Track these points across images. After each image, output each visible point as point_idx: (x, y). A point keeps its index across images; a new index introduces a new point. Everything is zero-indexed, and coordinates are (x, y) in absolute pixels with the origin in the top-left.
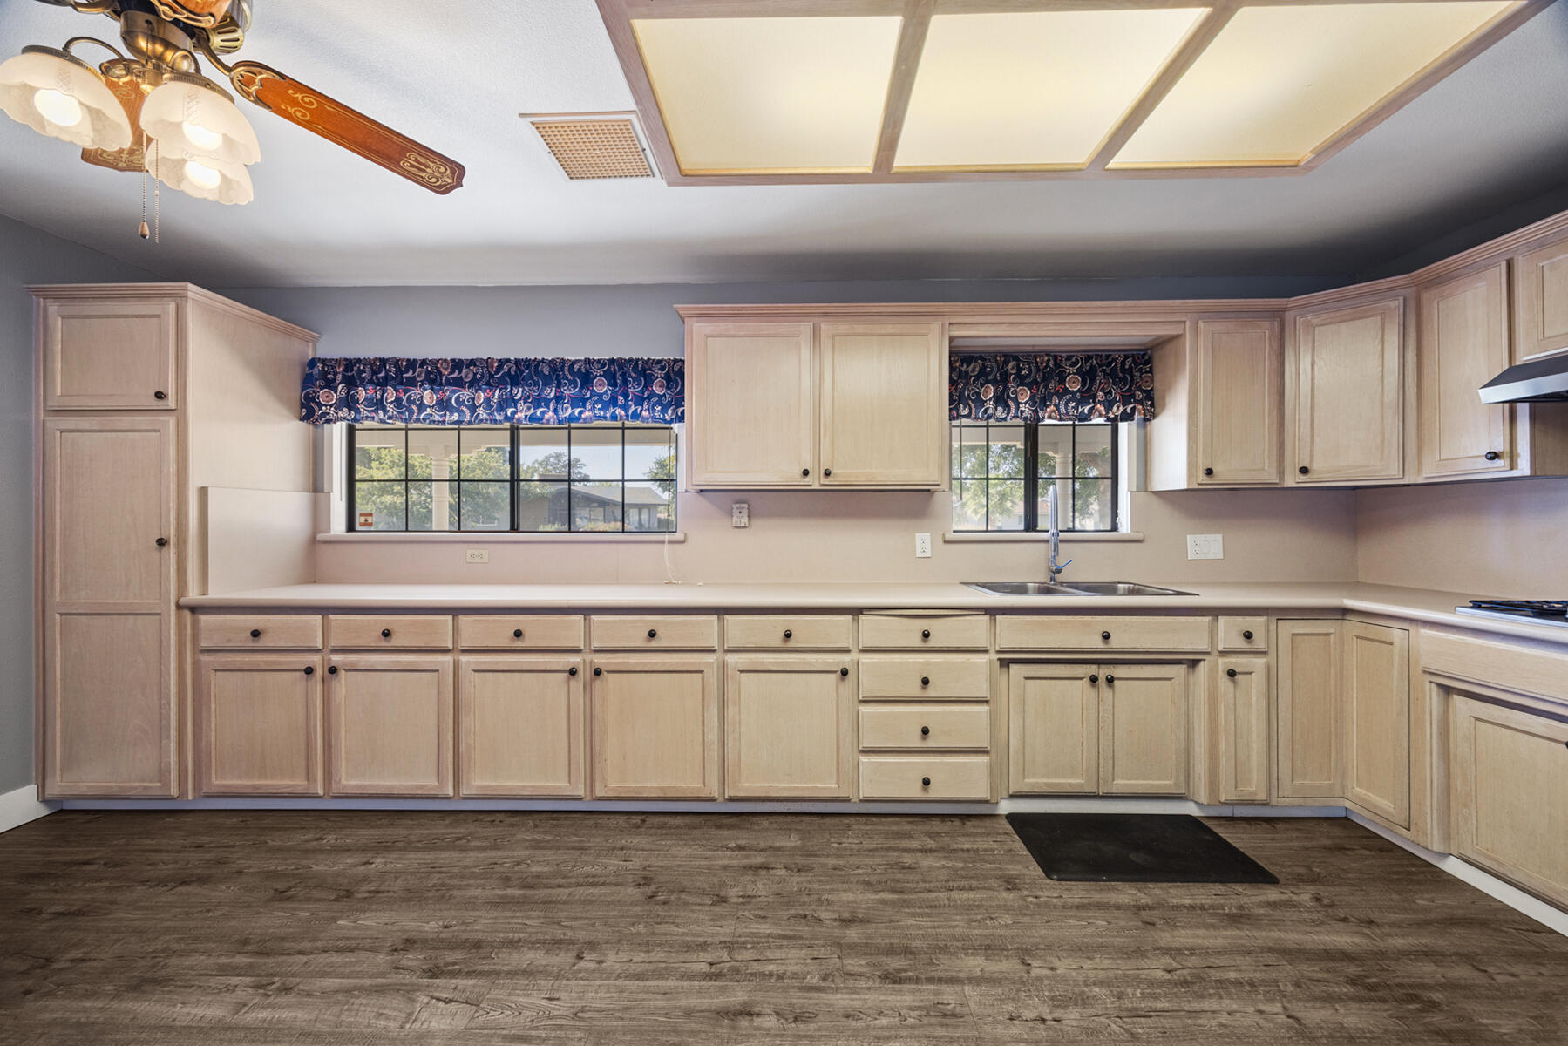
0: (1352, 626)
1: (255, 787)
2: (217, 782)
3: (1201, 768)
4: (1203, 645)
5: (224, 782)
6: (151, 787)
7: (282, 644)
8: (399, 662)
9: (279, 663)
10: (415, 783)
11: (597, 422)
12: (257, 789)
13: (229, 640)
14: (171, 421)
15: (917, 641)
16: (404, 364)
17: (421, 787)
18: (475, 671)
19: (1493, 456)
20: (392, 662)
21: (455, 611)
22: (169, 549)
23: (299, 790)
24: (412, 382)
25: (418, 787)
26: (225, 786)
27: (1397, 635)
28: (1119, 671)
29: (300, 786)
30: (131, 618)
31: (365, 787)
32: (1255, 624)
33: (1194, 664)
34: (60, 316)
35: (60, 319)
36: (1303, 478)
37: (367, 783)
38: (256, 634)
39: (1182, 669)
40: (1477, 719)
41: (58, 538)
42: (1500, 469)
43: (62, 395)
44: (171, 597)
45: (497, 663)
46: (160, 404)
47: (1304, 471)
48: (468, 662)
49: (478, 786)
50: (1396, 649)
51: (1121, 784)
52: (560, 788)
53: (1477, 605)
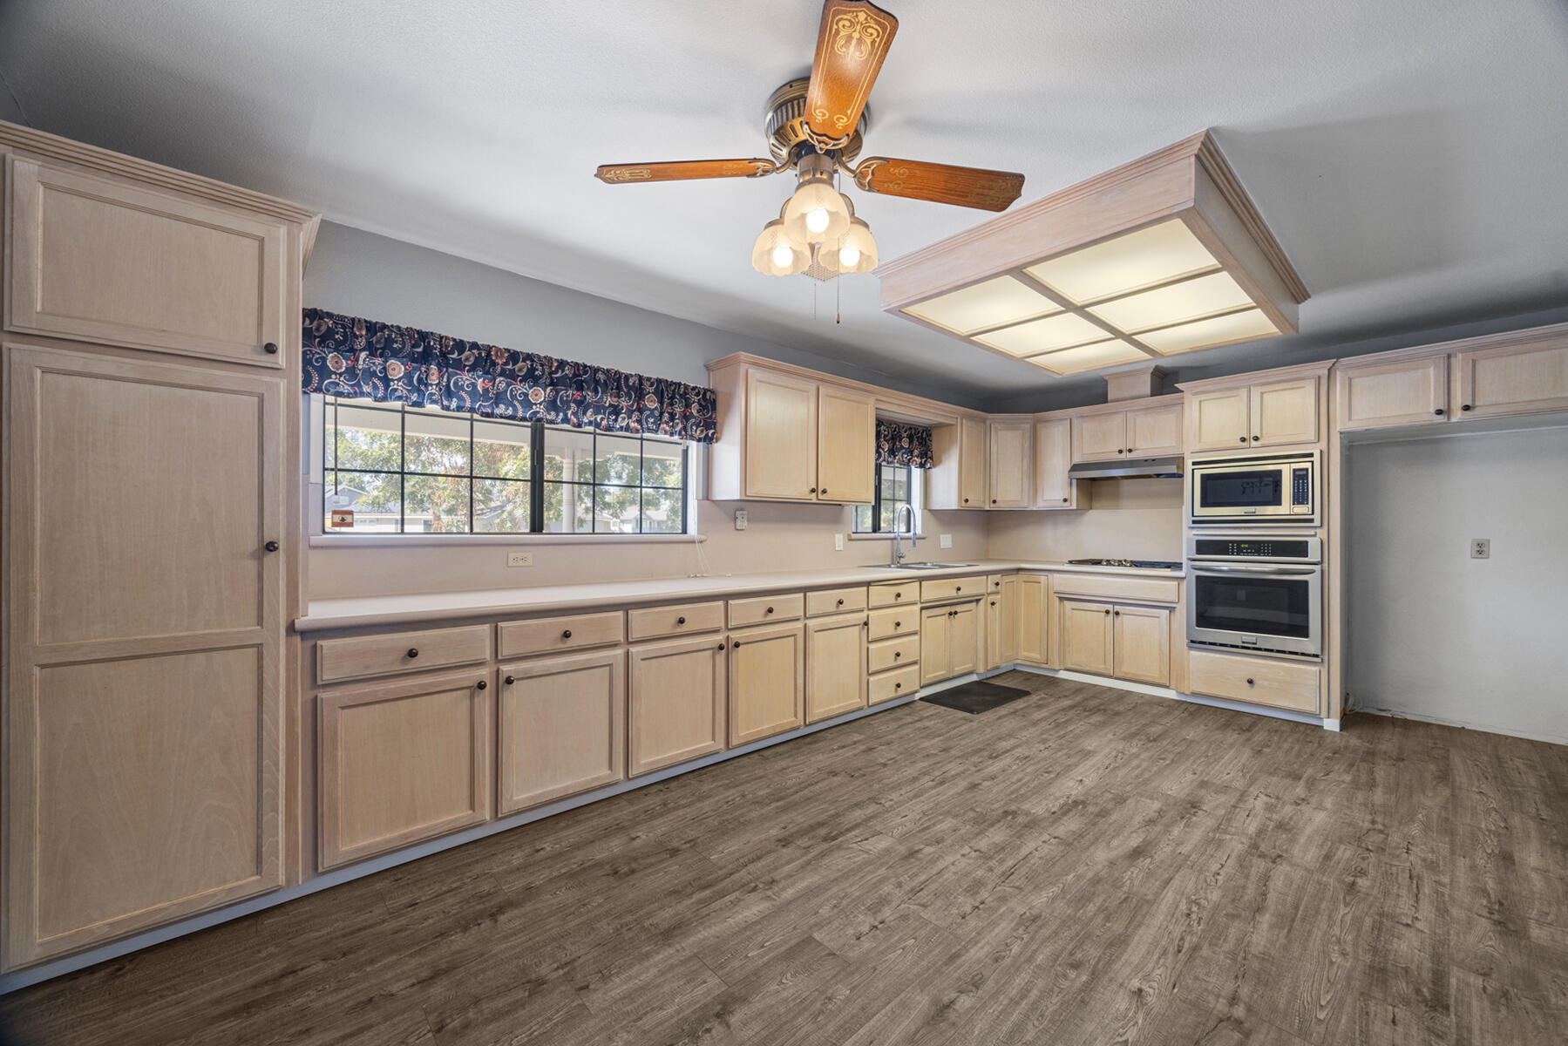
0: (1022, 576)
1: (404, 836)
2: (343, 849)
3: (981, 655)
4: (983, 591)
5: (355, 846)
6: (240, 887)
7: (441, 661)
8: (574, 662)
9: (441, 683)
10: (589, 778)
11: (649, 434)
12: (406, 838)
13: (367, 667)
14: (282, 384)
15: (892, 601)
16: (451, 343)
17: (597, 779)
18: (642, 660)
19: (1065, 500)
20: (568, 662)
21: (626, 607)
22: (277, 557)
23: (464, 822)
24: (459, 365)
25: (593, 780)
26: (359, 849)
27: (1043, 578)
28: (958, 608)
29: (463, 817)
30: (200, 657)
31: (538, 796)
32: (997, 578)
33: (978, 601)
34: (42, 183)
35: (41, 188)
36: (992, 505)
37: (540, 791)
38: (412, 654)
39: (974, 604)
40: (1073, 609)
41: (38, 543)
42: (1066, 506)
43: (44, 312)
44: (281, 621)
45: (661, 649)
46: (266, 360)
47: (994, 502)
48: (638, 652)
49: (645, 764)
50: (1042, 584)
51: (959, 670)
52: (707, 746)
53: (1071, 562)
